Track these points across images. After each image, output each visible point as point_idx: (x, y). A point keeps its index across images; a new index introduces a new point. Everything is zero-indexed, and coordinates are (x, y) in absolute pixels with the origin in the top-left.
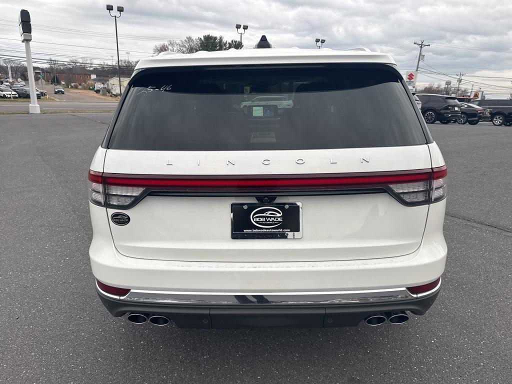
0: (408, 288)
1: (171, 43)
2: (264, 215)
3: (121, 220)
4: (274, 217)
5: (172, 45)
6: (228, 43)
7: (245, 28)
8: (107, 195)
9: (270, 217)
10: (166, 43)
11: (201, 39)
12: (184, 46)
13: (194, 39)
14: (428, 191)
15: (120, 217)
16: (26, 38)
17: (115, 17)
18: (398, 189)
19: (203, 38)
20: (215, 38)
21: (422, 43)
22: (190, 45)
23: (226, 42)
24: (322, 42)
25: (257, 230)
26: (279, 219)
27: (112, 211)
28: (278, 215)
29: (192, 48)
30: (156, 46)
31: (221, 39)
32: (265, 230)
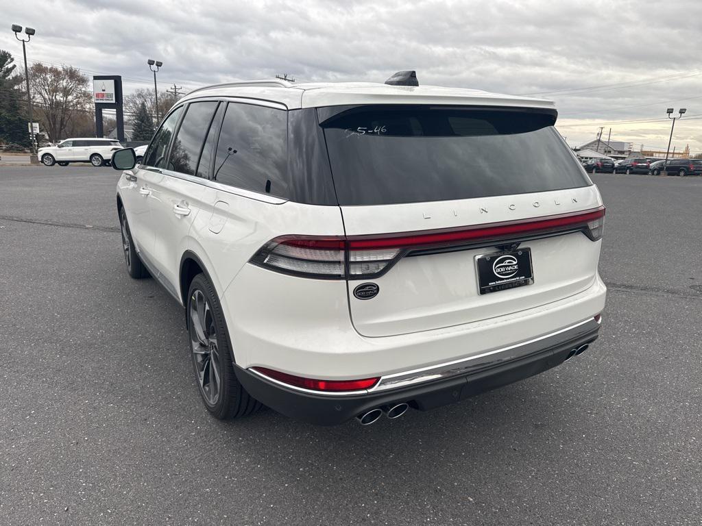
2: (503, 264)
3: (366, 292)
4: (512, 266)
7: (30, 32)
8: (347, 263)
9: (509, 266)
15: (367, 289)
21: (286, 77)
24: (157, 65)
25: (500, 282)
26: (516, 267)
27: (354, 284)
28: (515, 263)
32: (505, 281)
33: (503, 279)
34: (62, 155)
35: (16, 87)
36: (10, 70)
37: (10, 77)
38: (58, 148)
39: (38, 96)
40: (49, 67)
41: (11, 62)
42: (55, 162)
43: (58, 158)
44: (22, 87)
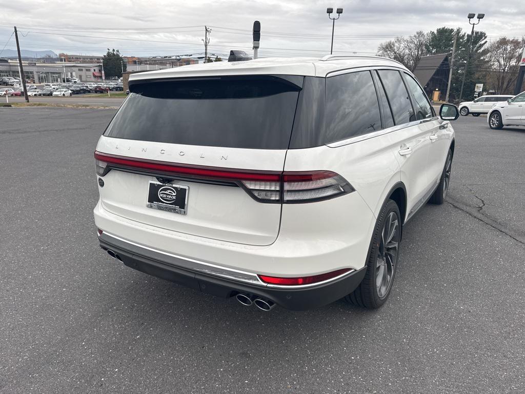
0: (259, 276)
1: (398, 40)
2: (166, 192)
3: (101, 183)
4: (172, 195)
5: (400, 41)
6: (466, 35)
7: (481, 17)
9: (169, 195)
10: (393, 40)
11: (433, 32)
12: (412, 42)
13: (425, 34)
14: (281, 192)
16: (255, 46)
17: (334, 19)
18: (251, 186)
19: (436, 32)
20: (452, 30)
22: (420, 41)
23: (465, 34)
25: (161, 203)
26: (174, 198)
28: (174, 194)
29: (422, 44)
30: (381, 44)
31: (459, 31)
32: (165, 204)
33: (164, 203)
34: (476, 108)
35: (482, 58)
36: (481, 46)
37: (480, 51)
38: (474, 103)
39: (496, 63)
40: (511, 40)
41: (484, 39)
42: (468, 113)
43: (471, 110)
44: (486, 58)
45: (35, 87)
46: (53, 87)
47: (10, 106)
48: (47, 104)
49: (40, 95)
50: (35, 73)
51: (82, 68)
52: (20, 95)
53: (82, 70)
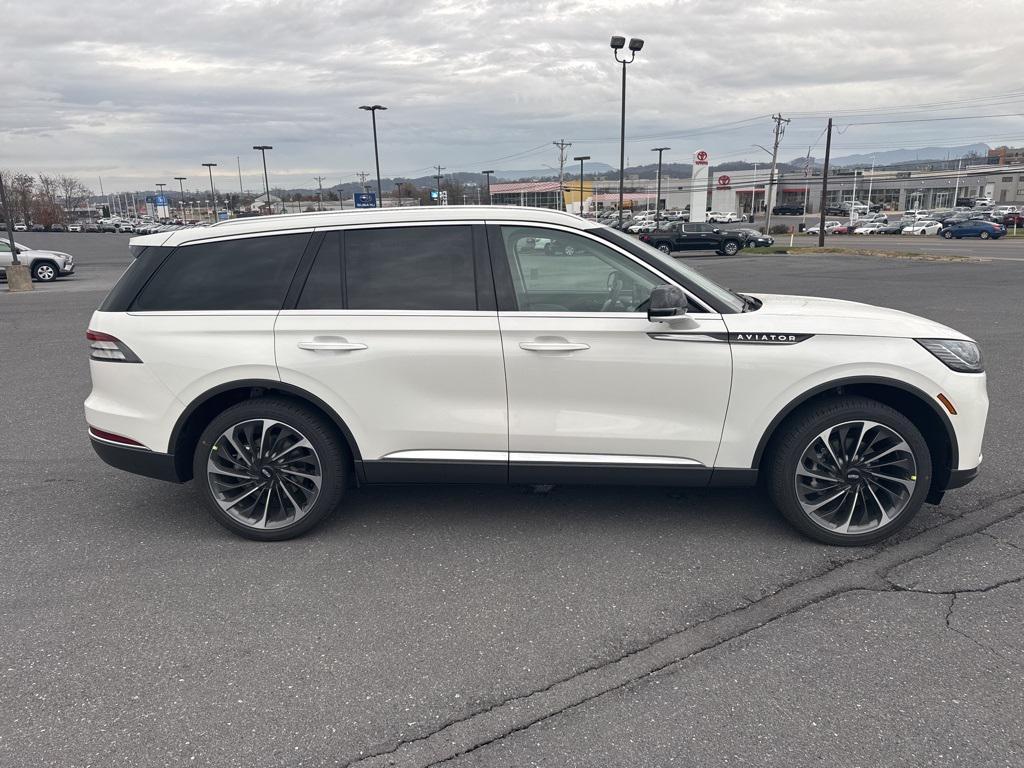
45: (886, 217)
46: (919, 216)
47: (785, 252)
48: (843, 250)
49: (880, 232)
50: (902, 192)
51: (1010, 175)
52: (845, 234)
53: (1010, 179)
